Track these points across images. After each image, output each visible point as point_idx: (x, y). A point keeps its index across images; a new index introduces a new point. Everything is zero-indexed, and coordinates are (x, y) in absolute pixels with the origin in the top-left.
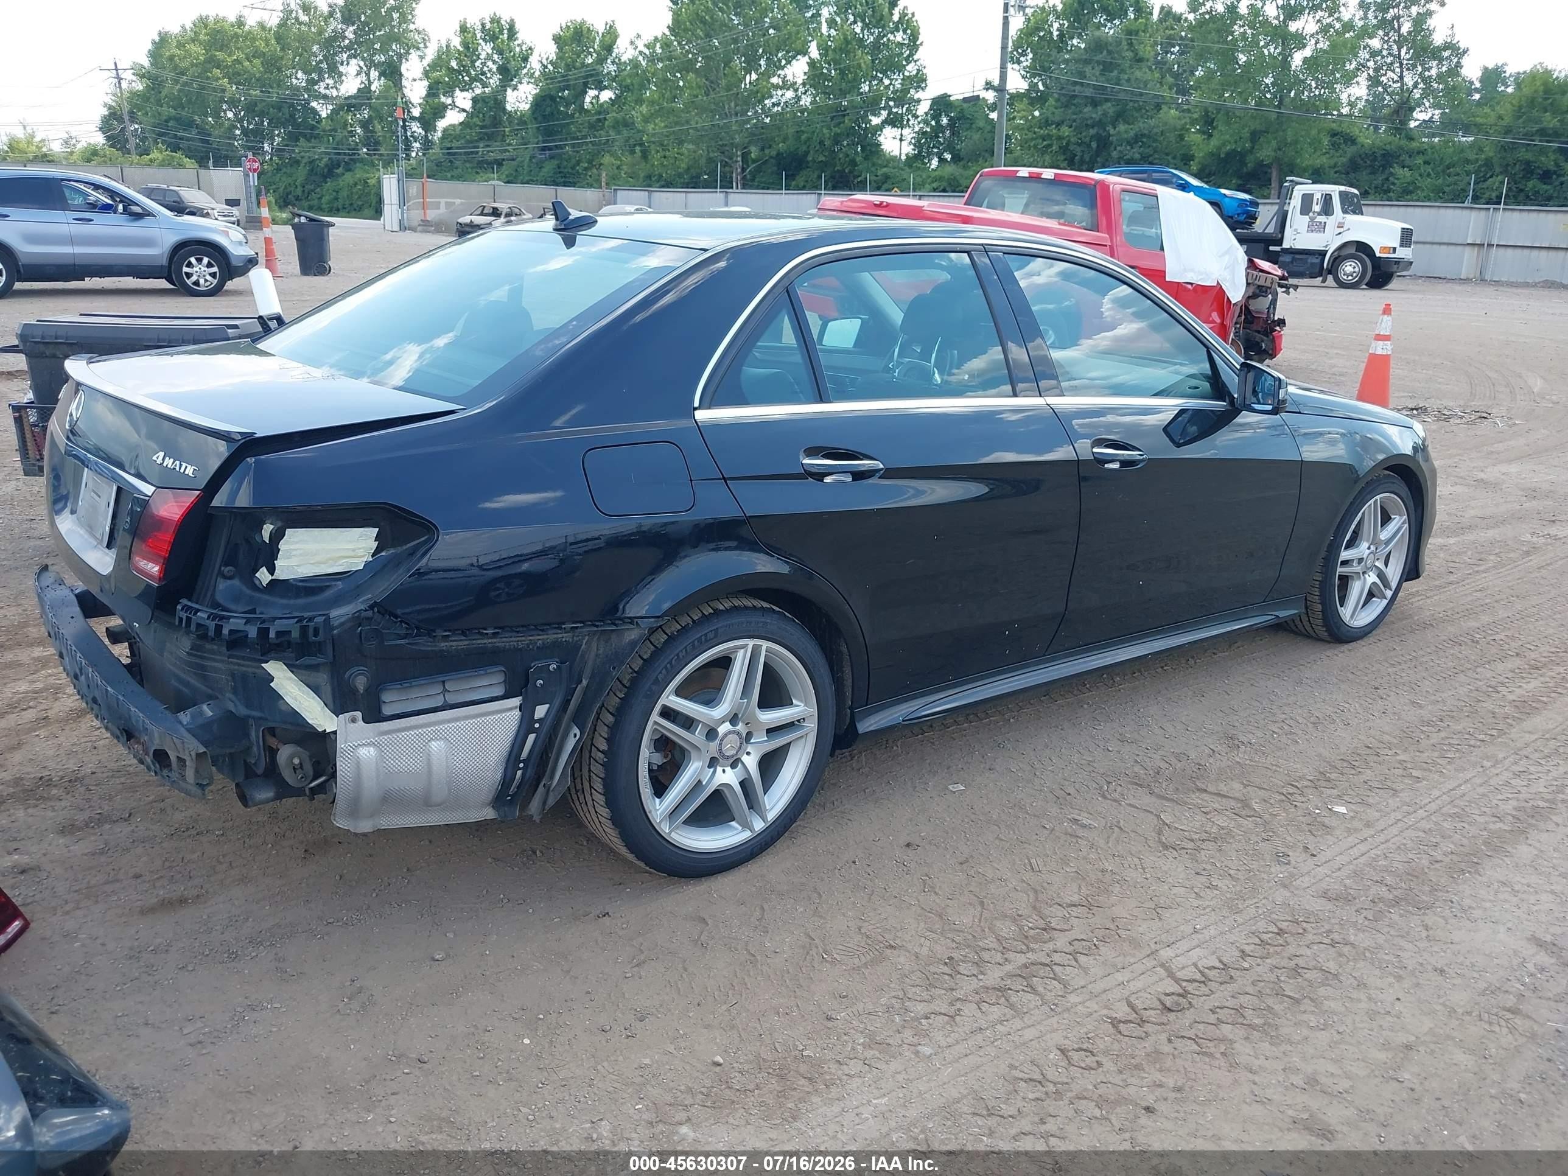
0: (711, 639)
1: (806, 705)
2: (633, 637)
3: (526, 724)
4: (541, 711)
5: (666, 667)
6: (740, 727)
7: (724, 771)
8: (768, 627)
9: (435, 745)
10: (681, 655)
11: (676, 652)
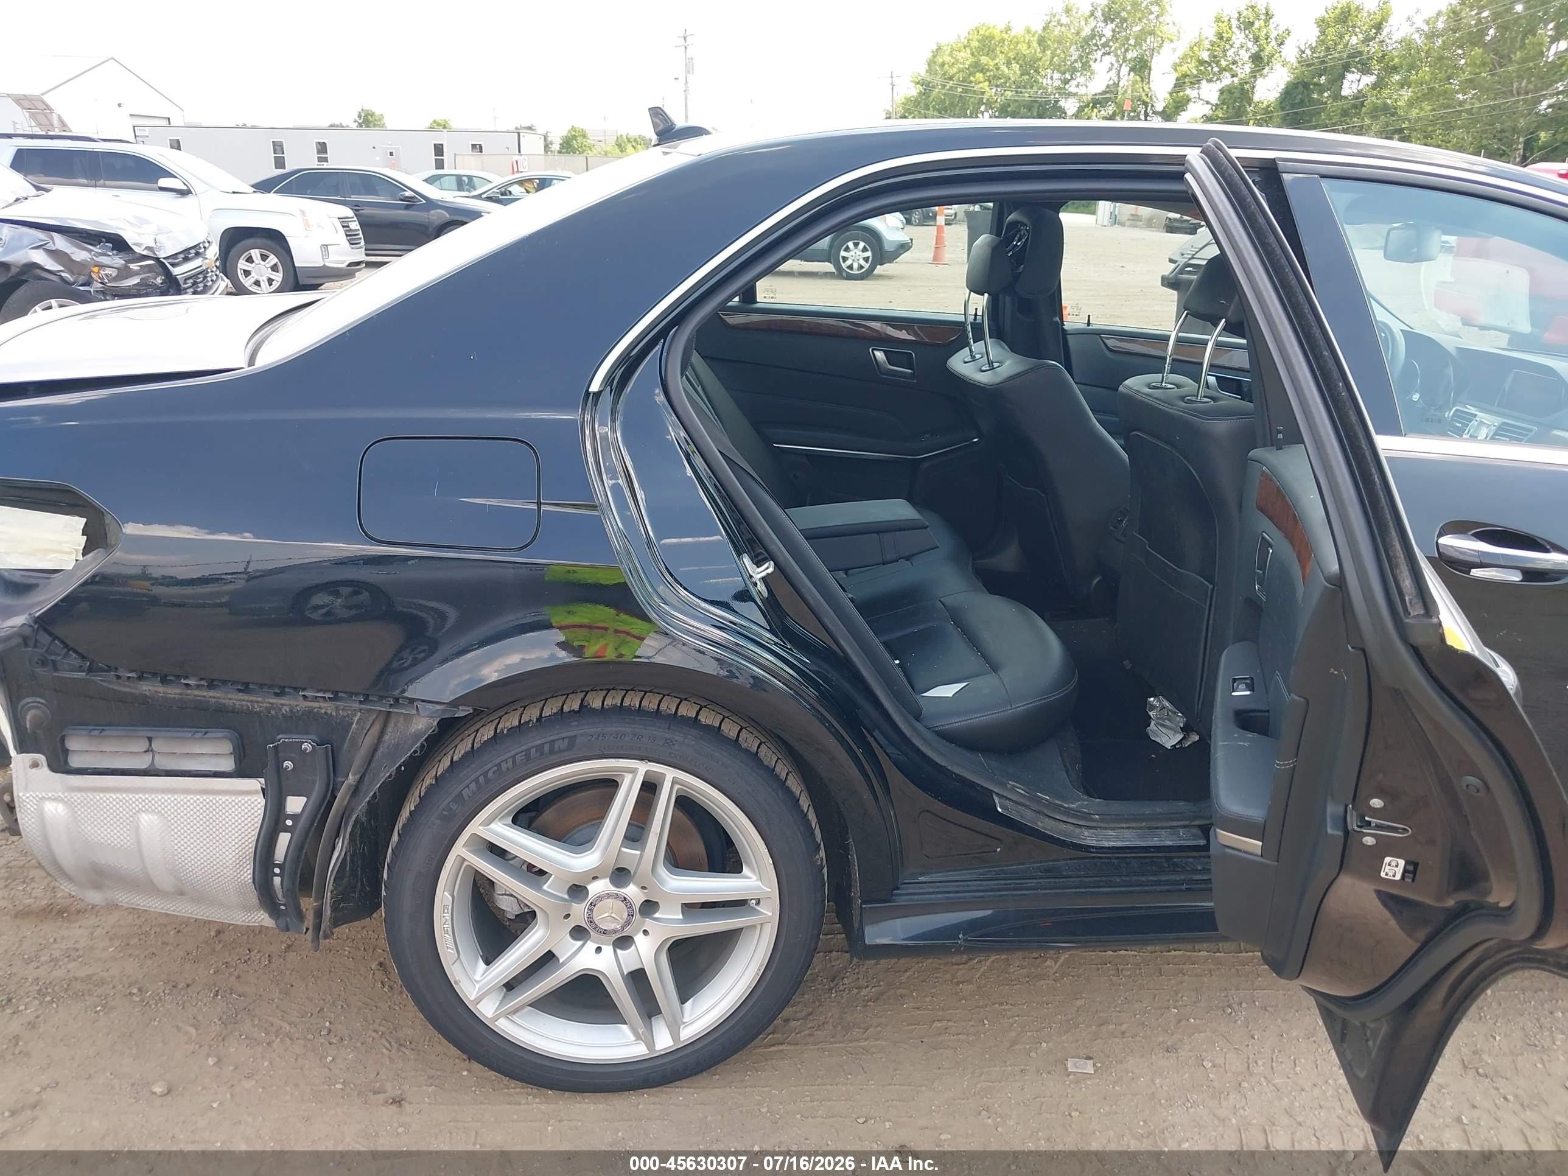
0: (560, 751)
1: (760, 878)
2: (420, 727)
3: (275, 821)
4: (295, 804)
5: (477, 780)
6: (632, 891)
7: (599, 950)
8: (676, 747)
9: (145, 819)
10: (504, 766)
11: (497, 761)
